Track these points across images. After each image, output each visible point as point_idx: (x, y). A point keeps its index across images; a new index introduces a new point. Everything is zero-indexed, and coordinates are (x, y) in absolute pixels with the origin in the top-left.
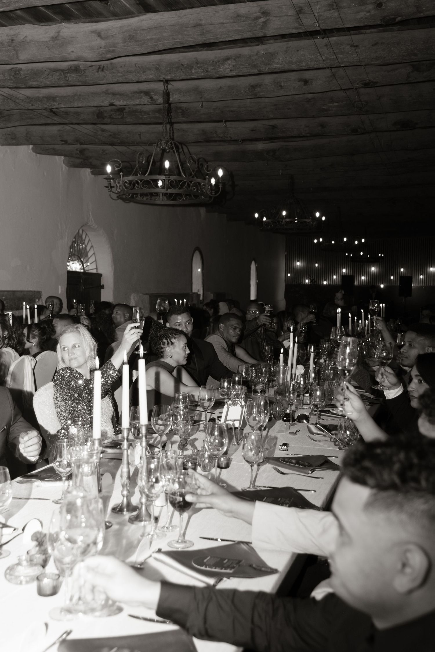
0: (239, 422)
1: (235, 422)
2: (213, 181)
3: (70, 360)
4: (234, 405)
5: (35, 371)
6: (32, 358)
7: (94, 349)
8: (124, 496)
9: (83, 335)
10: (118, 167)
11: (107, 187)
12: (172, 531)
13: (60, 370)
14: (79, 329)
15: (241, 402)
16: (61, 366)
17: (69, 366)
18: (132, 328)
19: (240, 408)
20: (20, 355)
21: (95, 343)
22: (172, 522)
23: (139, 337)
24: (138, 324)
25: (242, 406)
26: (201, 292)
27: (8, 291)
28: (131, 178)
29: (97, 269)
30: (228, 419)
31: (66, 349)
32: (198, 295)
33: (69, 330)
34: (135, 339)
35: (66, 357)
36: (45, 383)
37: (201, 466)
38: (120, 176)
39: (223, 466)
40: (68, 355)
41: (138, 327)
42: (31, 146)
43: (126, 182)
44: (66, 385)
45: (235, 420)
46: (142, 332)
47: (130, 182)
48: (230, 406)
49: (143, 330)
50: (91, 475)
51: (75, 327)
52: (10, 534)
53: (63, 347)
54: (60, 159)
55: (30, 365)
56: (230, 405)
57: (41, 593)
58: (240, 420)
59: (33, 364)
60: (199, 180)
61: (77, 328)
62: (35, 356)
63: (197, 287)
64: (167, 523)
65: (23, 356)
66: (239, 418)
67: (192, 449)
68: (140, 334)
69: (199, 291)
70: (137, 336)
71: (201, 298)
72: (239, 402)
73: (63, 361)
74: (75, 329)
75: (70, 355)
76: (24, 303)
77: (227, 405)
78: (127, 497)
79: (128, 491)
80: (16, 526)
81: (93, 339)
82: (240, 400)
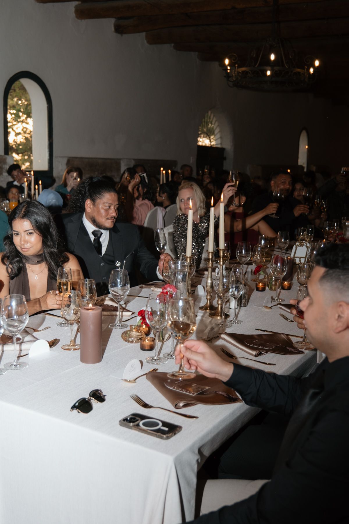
0: (304, 259)
1: (301, 259)
2: (312, 70)
3: (185, 209)
4: (301, 246)
5: (165, 218)
6: (163, 209)
7: (203, 201)
8: (208, 300)
9: (196, 190)
10: (234, 60)
11: (225, 77)
12: (237, 324)
13: (178, 216)
14: (192, 186)
15: (306, 244)
16: (180, 213)
17: (184, 213)
18: (229, 186)
19: (306, 249)
20: (155, 206)
21: (204, 197)
22: (238, 318)
23: (234, 193)
24: (233, 184)
25: (307, 247)
26: (305, 165)
27: (152, 160)
28: (243, 69)
29: (221, 144)
30: (296, 256)
31: (183, 200)
32: (302, 167)
33: (186, 187)
34: (231, 195)
35: (183, 206)
36: (168, 225)
37: (269, 287)
38: (235, 67)
39: (286, 288)
40: (184, 205)
41: (232, 186)
42: (173, 45)
43: (240, 73)
44: (181, 227)
45: (301, 258)
46: (237, 189)
47: (243, 72)
48: (298, 247)
49: (237, 188)
50: (181, 282)
51: (190, 184)
52: (129, 316)
53: (180, 199)
54: (194, 55)
55: (161, 214)
56: (298, 245)
57: (143, 348)
58: (305, 258)
59: (164, 213)
60: (299, 70)
61: (191, 185)
62: (165, 208)
63: (302, 160)
64: (234, 318)
65: (157, 207)
66: (304, 256)
67: (264, 274)
68: (234, 191)
69: (304, 164)
70: (232, 193)
71: (305, 170)
72: (305, 244)
73: (181, 209)
74: (190, 186)
75: (185, 205)
76: (162, 169)
77: (296, 245)
78: (210, 300)
79: (211, 296)
80: (134, 311)
81: (203, 194)
82: (306, 243)
